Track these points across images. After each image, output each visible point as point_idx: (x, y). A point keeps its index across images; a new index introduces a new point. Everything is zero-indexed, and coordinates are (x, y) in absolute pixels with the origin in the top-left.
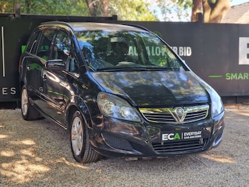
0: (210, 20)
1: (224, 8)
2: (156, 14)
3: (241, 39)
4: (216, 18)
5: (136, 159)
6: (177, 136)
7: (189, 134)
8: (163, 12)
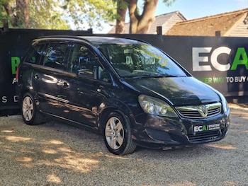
0: (137, 32)
1: (150, 20)
2: (68, 24)
3: (193, 49)
4: (143, 29)
5: (171, 148)
6: (204, 128)
7: (212, 126)
8: (76, 23)
